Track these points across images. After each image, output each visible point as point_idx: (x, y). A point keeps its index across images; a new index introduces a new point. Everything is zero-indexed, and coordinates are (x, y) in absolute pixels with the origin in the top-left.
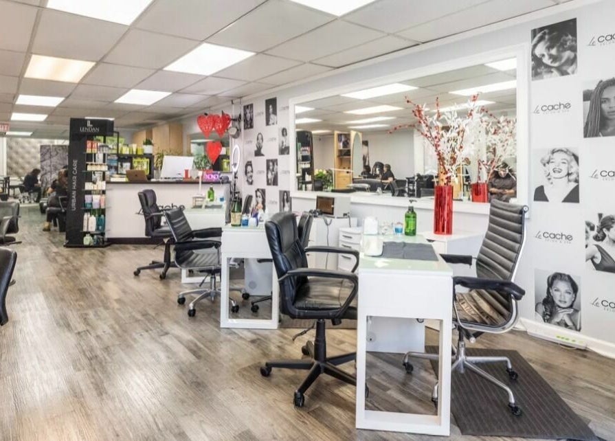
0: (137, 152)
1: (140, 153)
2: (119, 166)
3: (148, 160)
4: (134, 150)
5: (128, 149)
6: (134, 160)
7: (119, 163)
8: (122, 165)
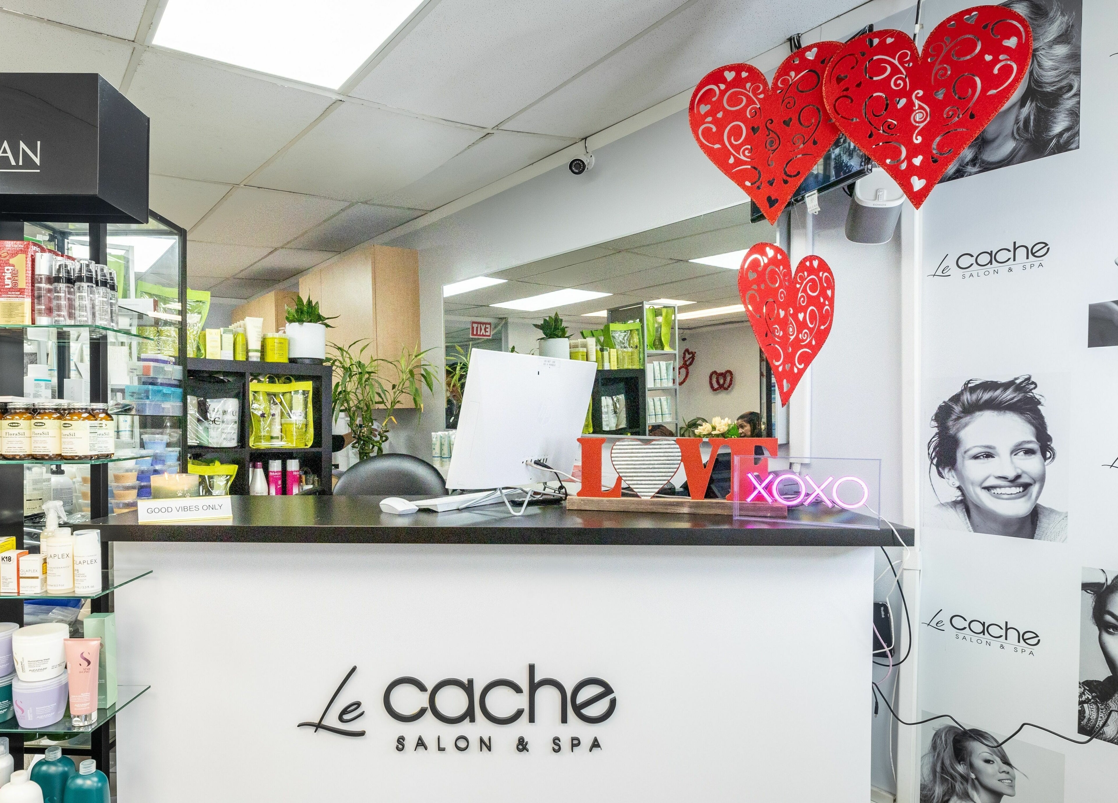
0: (263, 351)
1: (274, 357)
2: (193, 411)
3: (308, 386)
4: (255, 344)
5: (229, 339)
6: (253, 386)
7: (192, 401)
8: (203, 410)
